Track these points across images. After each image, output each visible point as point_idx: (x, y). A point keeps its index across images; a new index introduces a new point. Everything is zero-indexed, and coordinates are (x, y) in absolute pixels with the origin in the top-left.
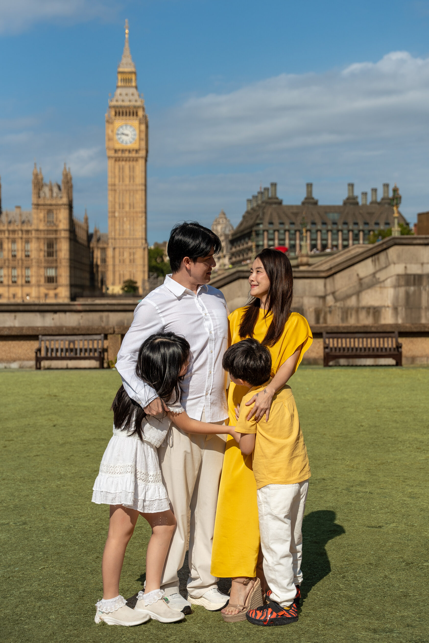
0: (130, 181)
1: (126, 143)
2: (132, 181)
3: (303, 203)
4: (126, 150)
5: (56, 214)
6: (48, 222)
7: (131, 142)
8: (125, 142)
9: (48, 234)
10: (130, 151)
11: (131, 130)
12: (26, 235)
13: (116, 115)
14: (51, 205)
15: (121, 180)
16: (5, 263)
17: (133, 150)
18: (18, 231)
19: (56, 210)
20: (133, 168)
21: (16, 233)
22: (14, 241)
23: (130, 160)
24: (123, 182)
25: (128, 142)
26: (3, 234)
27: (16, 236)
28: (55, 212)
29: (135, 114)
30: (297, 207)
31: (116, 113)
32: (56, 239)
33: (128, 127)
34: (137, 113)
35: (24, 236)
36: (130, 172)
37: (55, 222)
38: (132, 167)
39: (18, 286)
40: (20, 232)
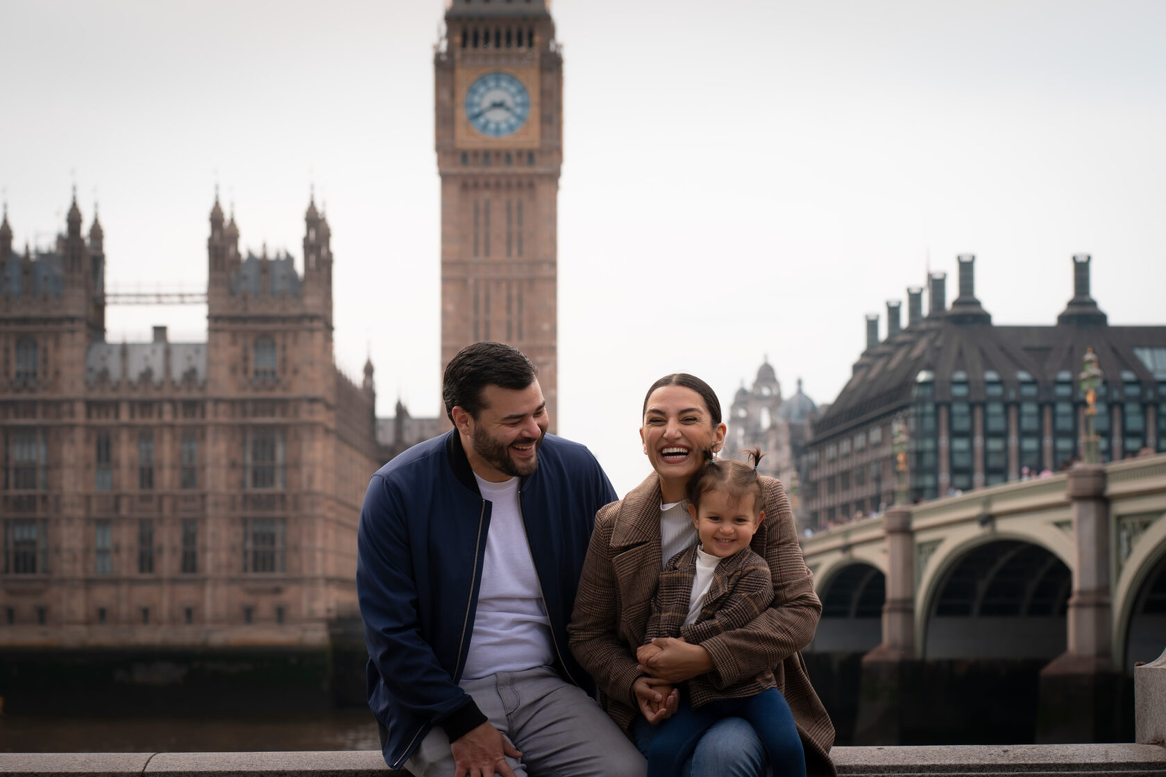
0: (509, 253)
1: (498, 131)
2: (515, 251)
3: (1063, 318)
4: (498, 154)
5: (284, 348)
6: (257, 373)
7: (511, 128)
8: (492, 126)
9: (255, 414)
10: (508, 158)
11: (513, 89)
12: (185, 415)
13: (464, 45)
14: (265, 319)
15: (482, 249)
16: (117, 507)
17: (520, 154)
18: (160, 402)
19: (285, 333)
20: (520, 207)
21: (155, 409)
22: (145, 435)
23: (509, 186)
24: (487, 253)
25: (503, 126)
26: (112, 413)
27: (154, 420)
28: (279, 340)
29: (525, 41)
30: (1042, 330)
31: (465, 37)
32: (284, 428)
33: (504, 84)
34: (531, 36)
35: (180, 420)
36: (509, 221)
37: (279, 375)
38: (514, 205)
39: (158, 581)
40: (167, 408)
